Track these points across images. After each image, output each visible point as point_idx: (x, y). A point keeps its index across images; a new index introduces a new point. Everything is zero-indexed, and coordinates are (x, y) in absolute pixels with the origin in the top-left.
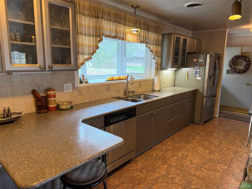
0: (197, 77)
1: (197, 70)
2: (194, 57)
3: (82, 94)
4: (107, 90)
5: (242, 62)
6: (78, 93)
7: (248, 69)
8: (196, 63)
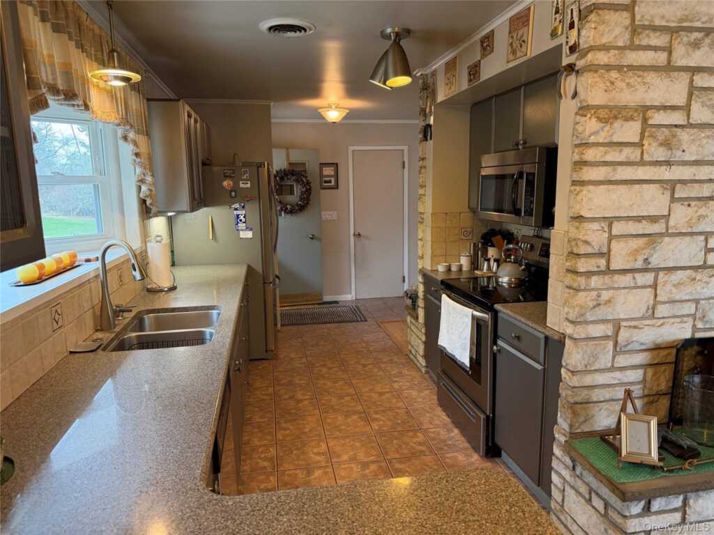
0: (241, 233)
1: (239, 212)
2: (225, 176)
5: (293, 185)
7: (308, 203)
8: (231, 191)
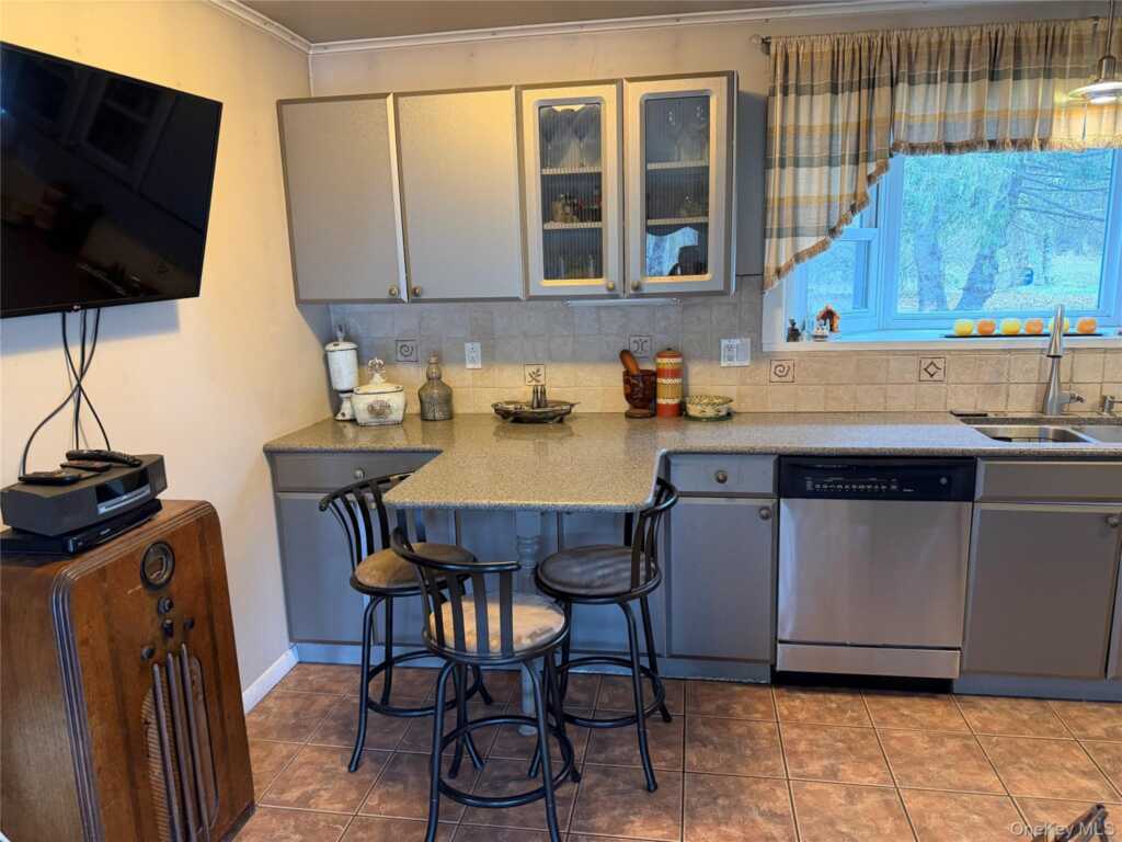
3: (789, 378)
4: (925, 376)
6: (775, 373)
